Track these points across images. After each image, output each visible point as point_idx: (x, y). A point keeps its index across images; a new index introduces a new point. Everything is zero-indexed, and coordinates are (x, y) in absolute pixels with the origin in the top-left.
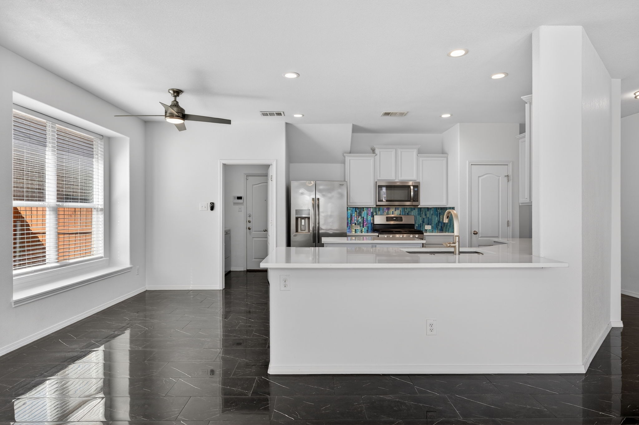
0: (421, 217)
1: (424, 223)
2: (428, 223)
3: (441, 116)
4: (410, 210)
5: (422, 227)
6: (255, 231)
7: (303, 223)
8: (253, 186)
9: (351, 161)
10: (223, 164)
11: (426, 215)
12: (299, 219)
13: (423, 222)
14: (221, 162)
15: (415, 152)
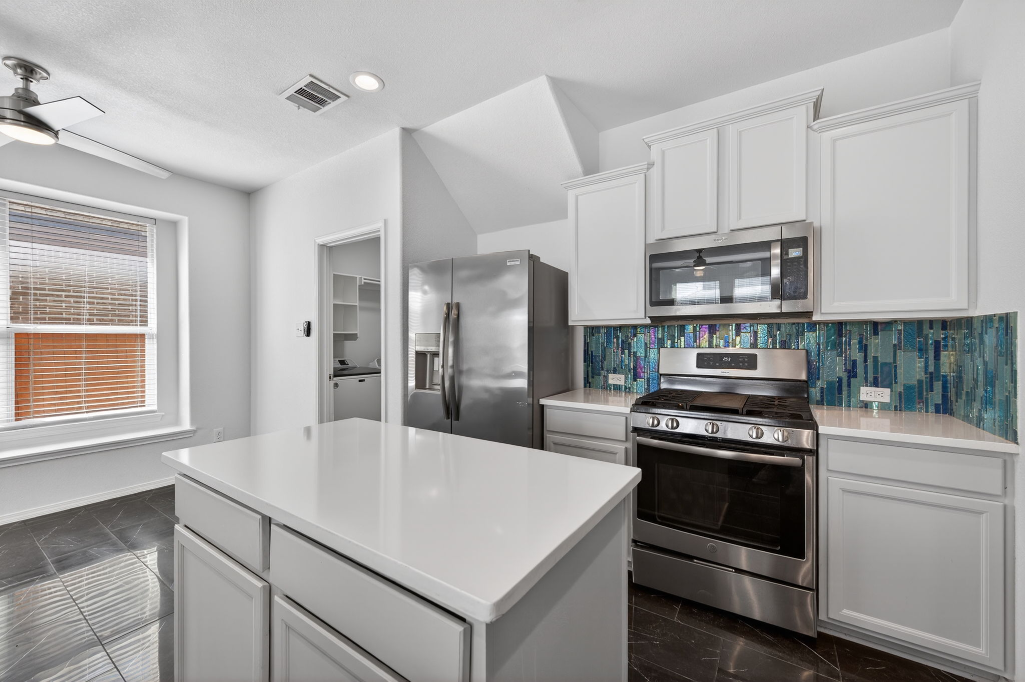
0: (840, 355)
1: (855, 376)
2: (875, 379)
5: (845, 393)
7: (436, 368)
11: (864, 348)
12: (428, 357)
13: (852, 373)
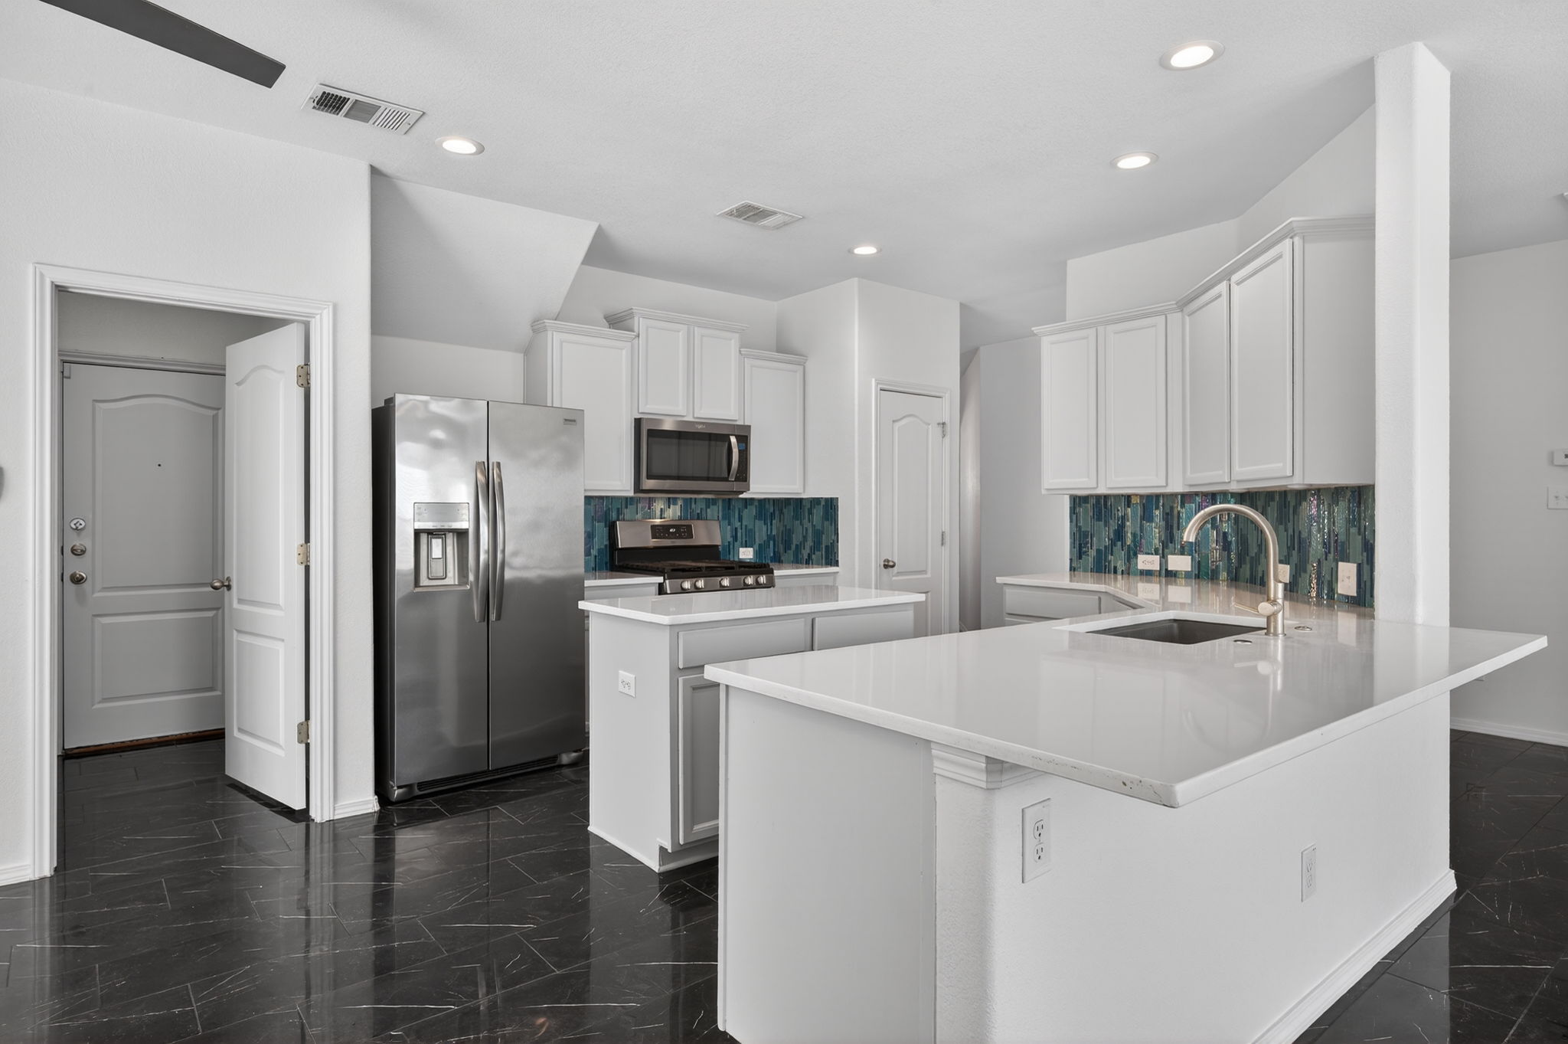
1: (737, 541)
2: (746, 542)
3: (850, 251)
4: (704, 507)
5: (732, 553)
6: (105, 589)
7: (437, 552)
8: (97, 404)
9: (564, 344)
10: (57, 286)
11: (740, 519)
12: (424, 538)
13: (735, 538)
14: (42, 275)
15: (734, 343)
